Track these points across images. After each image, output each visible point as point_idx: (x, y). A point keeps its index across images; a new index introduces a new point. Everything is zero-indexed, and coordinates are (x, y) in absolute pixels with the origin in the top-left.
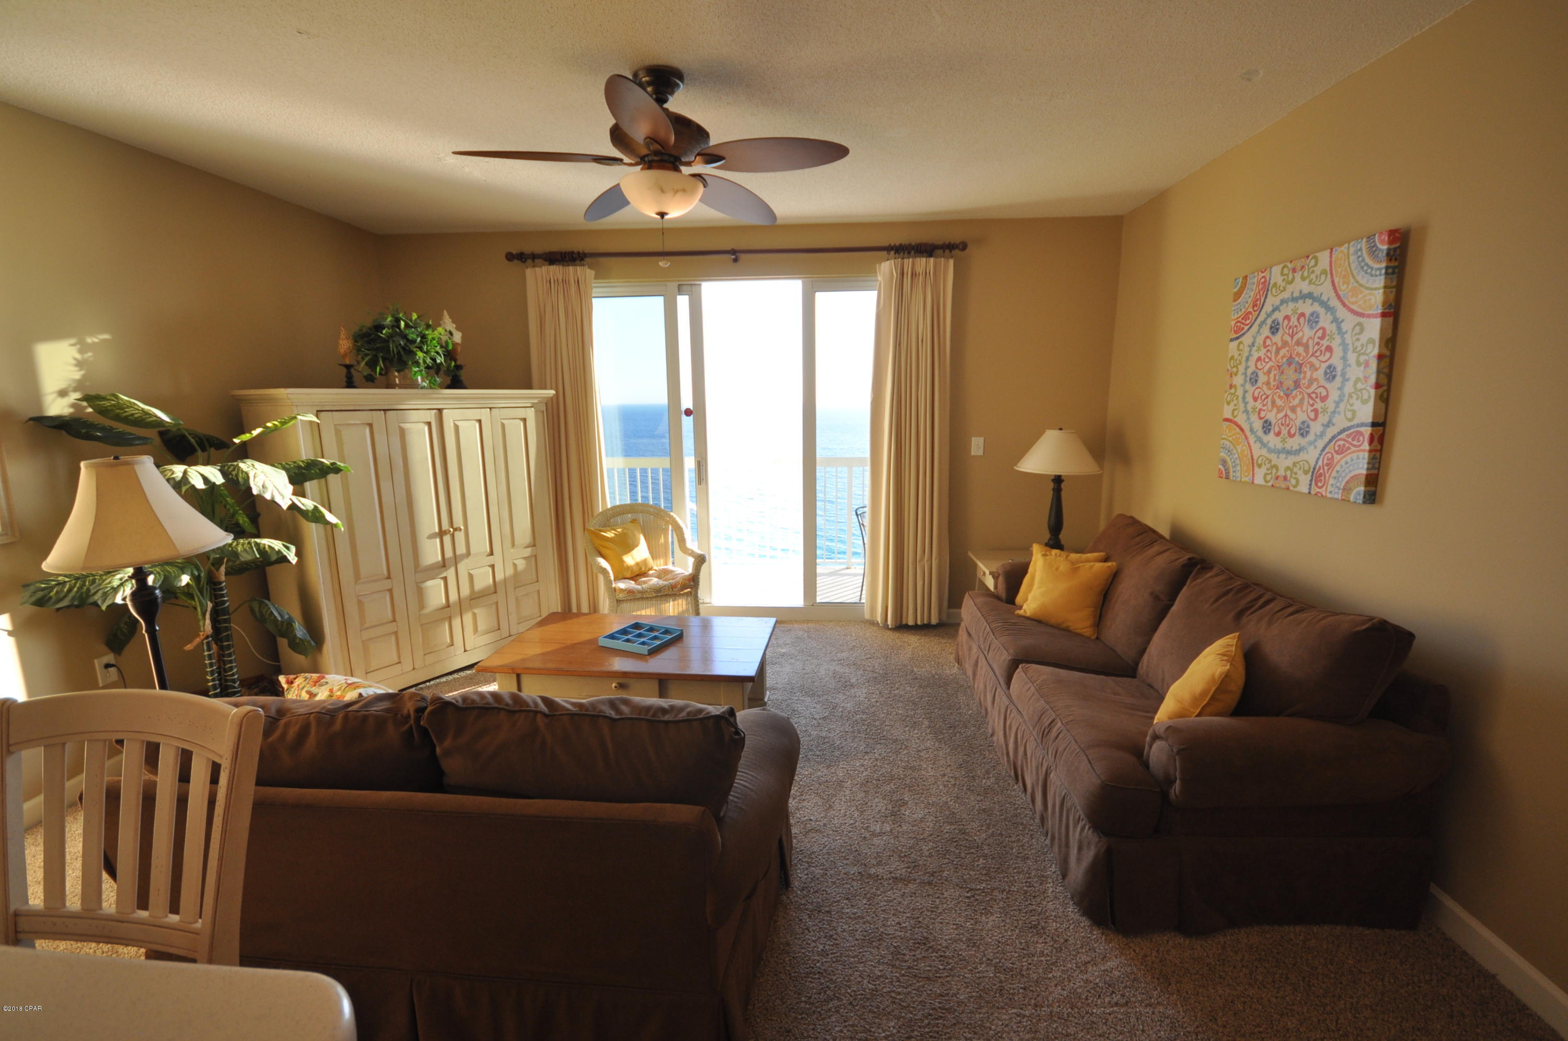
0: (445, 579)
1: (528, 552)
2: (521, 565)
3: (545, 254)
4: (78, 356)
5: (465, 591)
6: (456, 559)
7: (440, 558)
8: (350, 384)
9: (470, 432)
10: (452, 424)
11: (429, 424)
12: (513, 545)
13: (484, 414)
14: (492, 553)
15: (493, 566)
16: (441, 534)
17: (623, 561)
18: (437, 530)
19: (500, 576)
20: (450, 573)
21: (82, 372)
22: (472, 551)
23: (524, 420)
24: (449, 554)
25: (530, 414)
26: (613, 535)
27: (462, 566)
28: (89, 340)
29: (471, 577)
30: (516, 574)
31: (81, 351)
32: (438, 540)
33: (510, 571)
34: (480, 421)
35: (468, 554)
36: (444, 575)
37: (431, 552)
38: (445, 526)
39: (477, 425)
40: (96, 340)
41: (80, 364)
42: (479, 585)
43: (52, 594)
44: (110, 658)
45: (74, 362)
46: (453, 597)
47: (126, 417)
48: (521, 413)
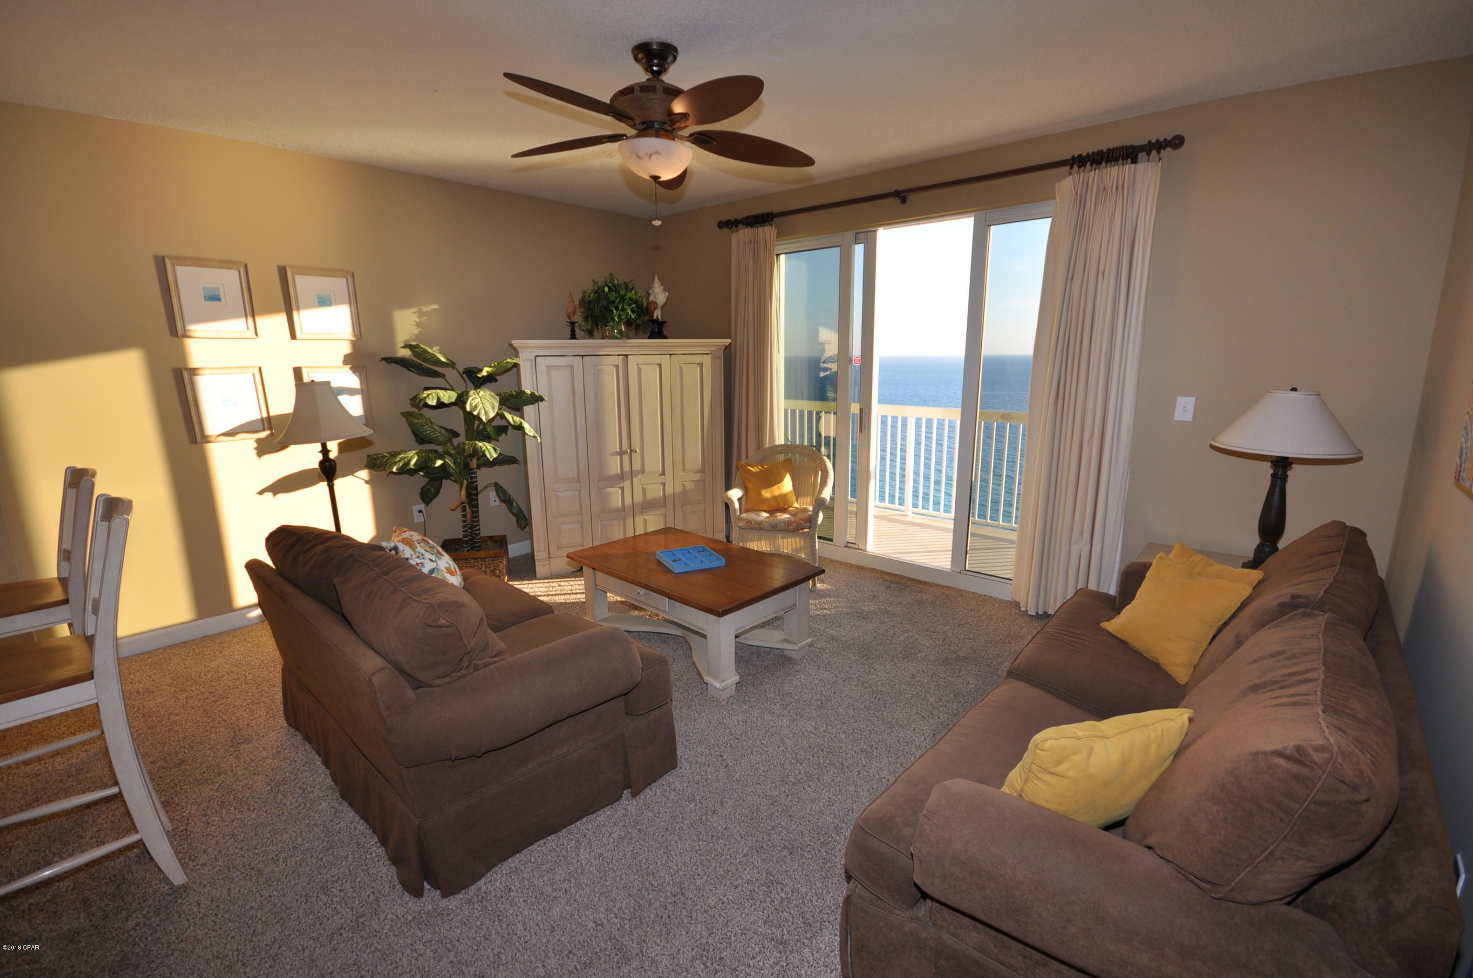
0: (622, 489)
1: (698, 476)
2: (690, 486)
3: (744, 219)
4: (417, 320)
5: (639, 498)
6: (632, 474)
7: (619, 471)
8: (573, 337)
9: (651, 375)
10: (636, 367)
11: (617, 366)
12: (684, 470)
13: (665, 360)
14: (663, 473)
15: (664, 484)
16: (621, 453)
17: (760, 495)
18: (618, 450)
19: (669, 491)
20: (627, 484)
21: (419, 330)
22: (647, 468)
23: (701, 365)
24: (627, 468)
25: (707, 361)
26: (758, 470)
27: (636, 480)
28: (425, 309)
29: (644, 490)
30: (685, 492)
31: (419, 317)
32: (618, 457)
33: (679, 489)
34: (660, 365)
35: (643, 471)
36: (621, 485)
37: (614, 466)
38: (625, 447)
39: (658, 369)
40: (429, 309)
41: (418, 325)
42: (650, 496)
43: (378, 462)
44: (422, 506)
45: (415, 323)
46: (628, 501)
47: (430, 359)
48: (698, 359)
